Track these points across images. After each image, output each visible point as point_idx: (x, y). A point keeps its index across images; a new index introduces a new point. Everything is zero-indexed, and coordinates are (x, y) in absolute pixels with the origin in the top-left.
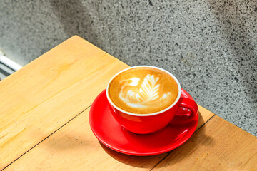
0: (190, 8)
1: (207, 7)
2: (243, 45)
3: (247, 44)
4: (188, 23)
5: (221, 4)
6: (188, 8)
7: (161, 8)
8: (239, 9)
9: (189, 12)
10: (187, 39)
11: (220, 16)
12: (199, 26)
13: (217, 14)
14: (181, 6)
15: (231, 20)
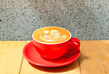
0: (25, 13)
1: (34, 9)
2: (55, 20)
3: (57, 18)
4: (24, 22)
5: (42, 4)
6: (23, 14)
7: (7, 20)
8: (51, 2)
9: (24, 15)
10: (24, 31)
11: (42, 11)
12: (30, 20)
13: (40, 10)
14: (19, 14)
15: (48, 10)
